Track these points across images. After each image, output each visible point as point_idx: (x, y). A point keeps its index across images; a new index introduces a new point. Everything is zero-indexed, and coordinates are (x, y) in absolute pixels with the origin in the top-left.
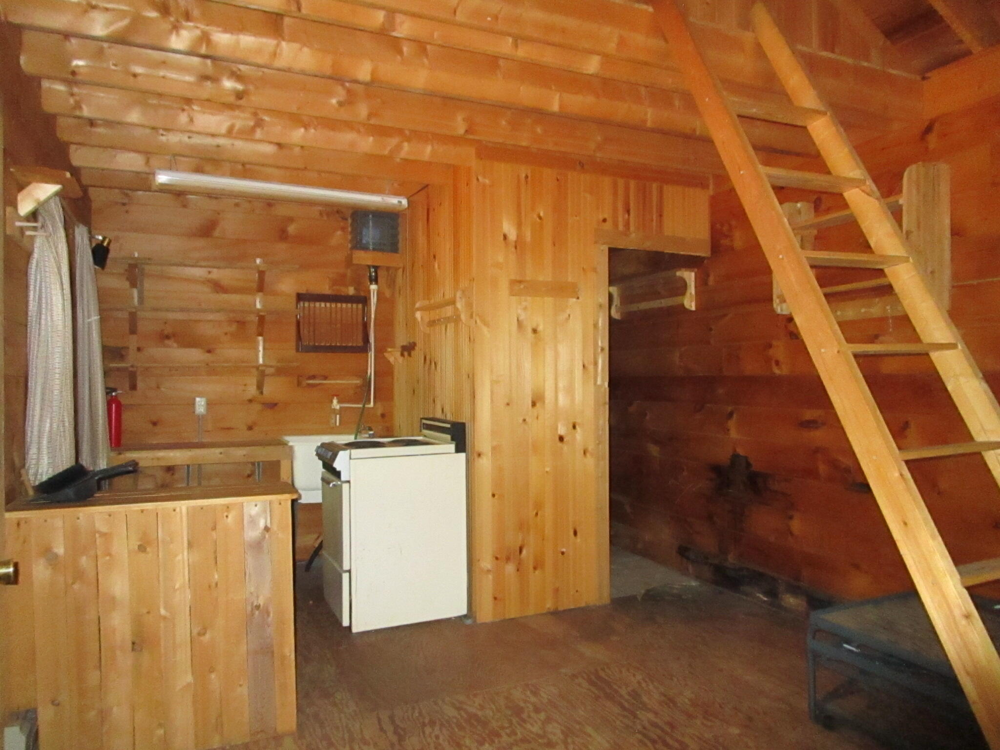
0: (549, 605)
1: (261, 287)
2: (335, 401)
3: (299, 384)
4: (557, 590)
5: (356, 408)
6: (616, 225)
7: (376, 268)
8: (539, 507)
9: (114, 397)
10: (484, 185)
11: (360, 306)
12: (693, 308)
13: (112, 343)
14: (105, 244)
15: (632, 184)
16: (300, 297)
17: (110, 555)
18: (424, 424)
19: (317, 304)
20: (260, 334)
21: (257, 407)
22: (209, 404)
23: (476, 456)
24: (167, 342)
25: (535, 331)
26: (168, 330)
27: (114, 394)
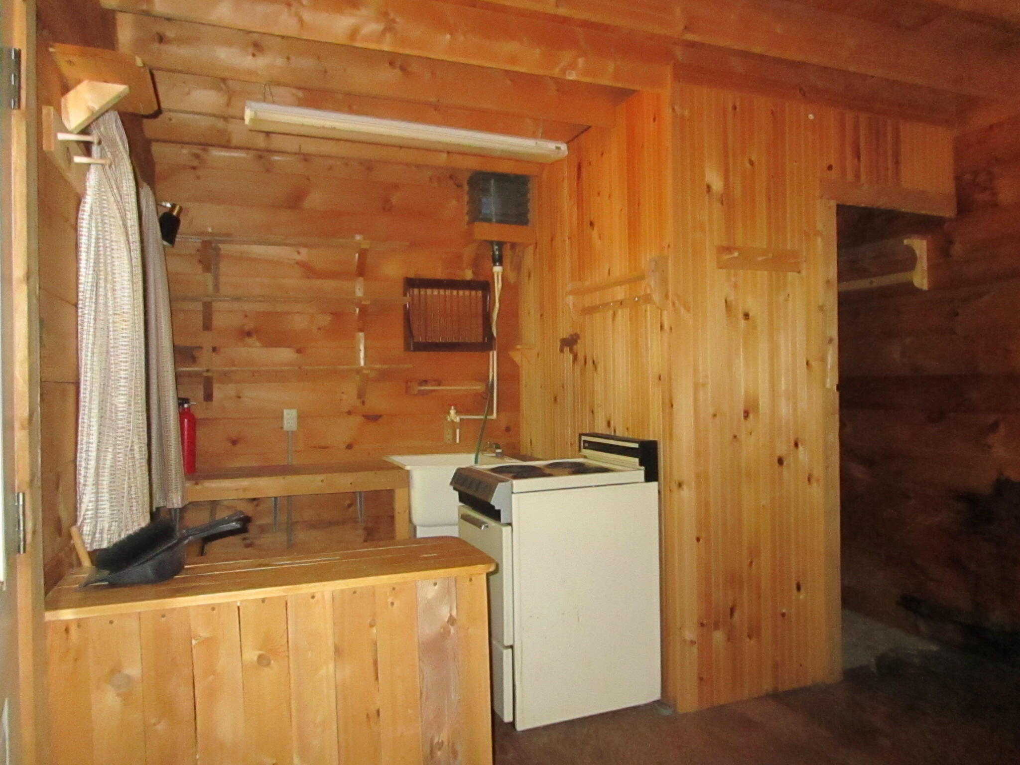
0: (767, 685)
1: (362, 271)
2: (452, 412)
3: (407, 390)
4: (776, 666)
5: (475, 420)
6: (844, 173)
7: (501, 244)
8: (754, 552)
9: (186, 410)
10: (682, 118)
11: (480, 293)
12: (925, 287)
13: (183, 342)
14: (175, 213)
15: (863, 118)
16: (411, 283)
17: (213, 673)
18: (585, 442)
19: (429, 291)
20: (361, 330)
21: (357, 420)
22: (301, 418)
23: (674, 487)
24: (249, 340)
25: (746, 316)
26: (249, 325)
27: (186, 406)
